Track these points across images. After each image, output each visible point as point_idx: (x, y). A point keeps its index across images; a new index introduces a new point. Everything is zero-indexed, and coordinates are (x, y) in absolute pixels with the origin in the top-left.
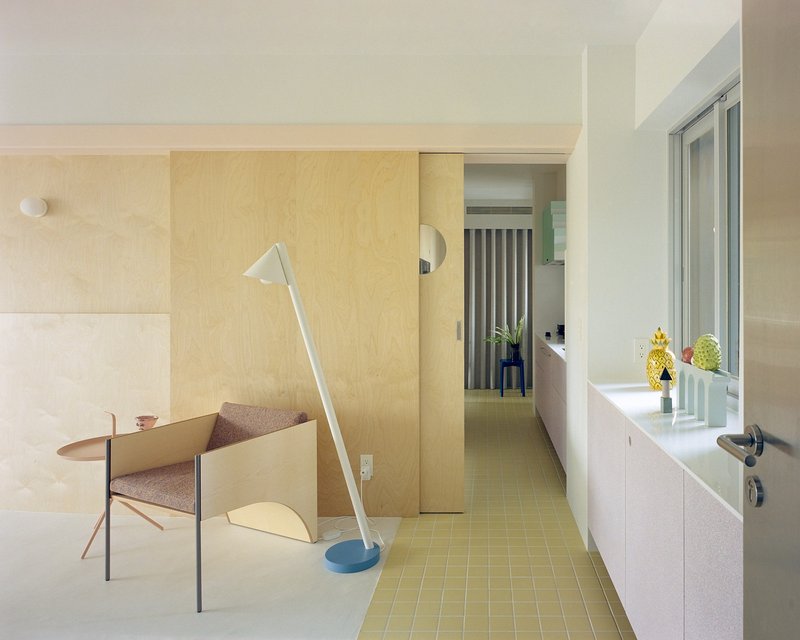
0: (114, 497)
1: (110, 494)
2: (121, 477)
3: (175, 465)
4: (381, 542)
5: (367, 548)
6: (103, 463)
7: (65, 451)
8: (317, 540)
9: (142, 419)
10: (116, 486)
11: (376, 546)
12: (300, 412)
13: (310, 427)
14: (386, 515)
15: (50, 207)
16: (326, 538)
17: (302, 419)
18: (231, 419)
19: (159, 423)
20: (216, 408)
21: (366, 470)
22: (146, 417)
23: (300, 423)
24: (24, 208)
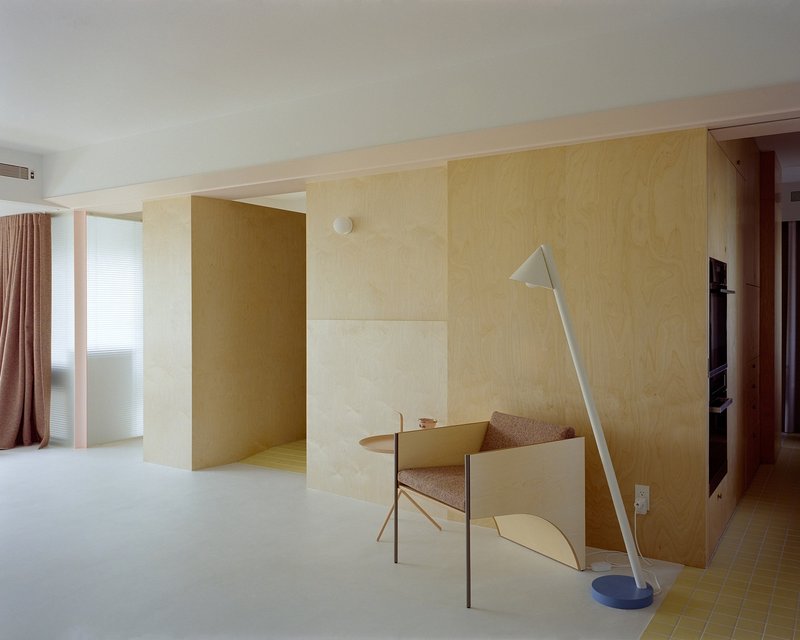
0: (401, 487)
1: (398, 484)
2: (406, 470)
3: (450, 467)
4: (657, 585)
5: (638, 586)
6: (393, 456)
7: (366, 442)
8: (586, 568)
9: (424, 420)
10: (404, 477)
11: (649, 587)
12: (568, 427)
13: (578, 443)
14: (665, 558)
15: (354, 225)
16: (595, 568)
17: (569, 434)
18: (501, 429)
19: (438, 425)
20: (487, 417)
21: (642, 501)
22: (428, 420)
23: (566, 438)
24: (336, 226)
